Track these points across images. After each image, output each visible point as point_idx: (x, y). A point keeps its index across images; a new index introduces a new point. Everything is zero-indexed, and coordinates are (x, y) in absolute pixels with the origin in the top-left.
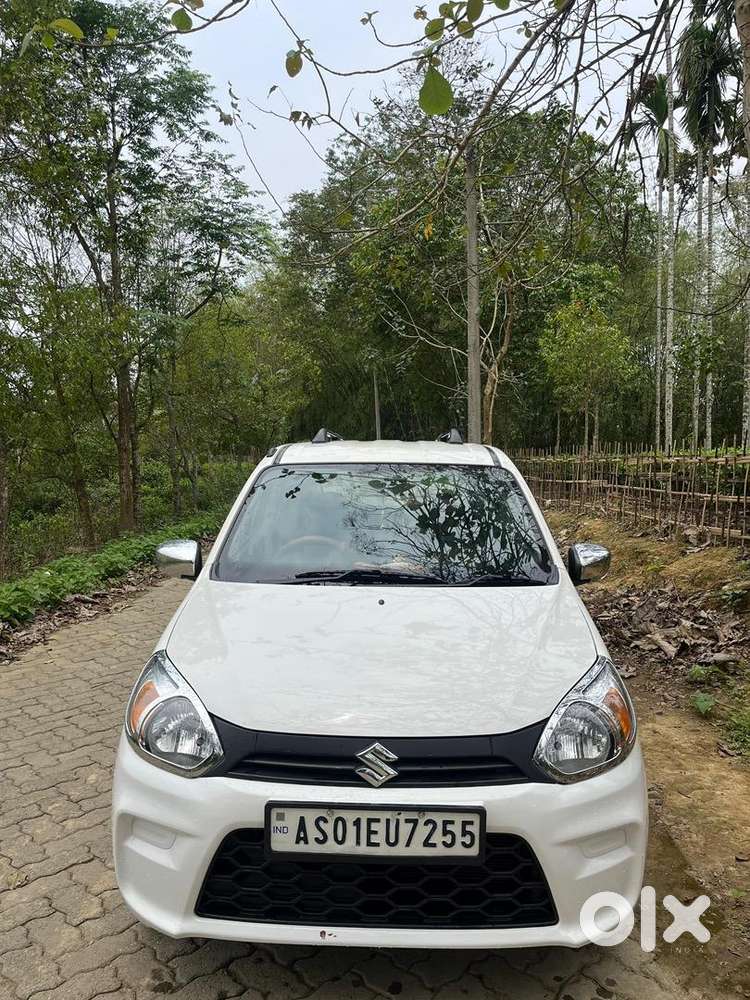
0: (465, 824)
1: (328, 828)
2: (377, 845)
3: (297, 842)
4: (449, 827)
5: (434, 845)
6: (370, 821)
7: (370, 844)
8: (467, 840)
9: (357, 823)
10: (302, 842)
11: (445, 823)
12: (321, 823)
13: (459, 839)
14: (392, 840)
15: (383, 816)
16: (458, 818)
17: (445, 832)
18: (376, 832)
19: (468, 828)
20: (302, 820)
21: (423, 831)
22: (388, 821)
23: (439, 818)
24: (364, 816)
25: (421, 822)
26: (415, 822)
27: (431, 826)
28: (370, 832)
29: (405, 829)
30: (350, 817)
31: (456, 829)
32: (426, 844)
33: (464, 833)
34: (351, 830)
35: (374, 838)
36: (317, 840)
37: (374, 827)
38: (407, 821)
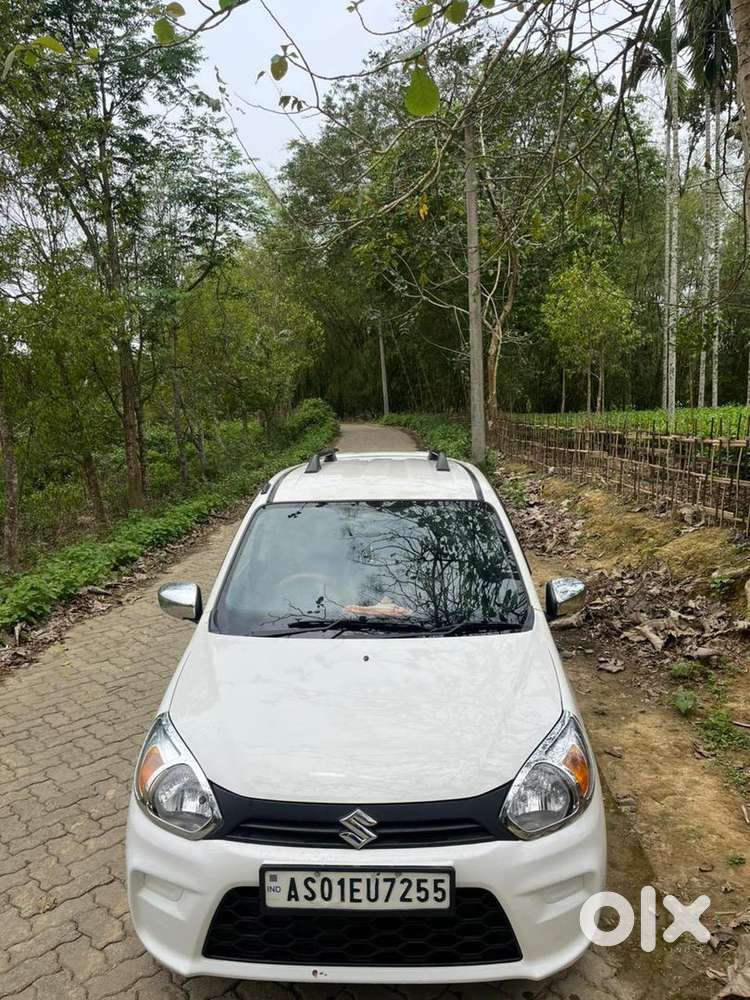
0: (436, 882)
1: (316, 887)
2: (360, 901)
3: (289, 899)
4: (423, 885)
5: (410, 900)
6: (352, 881)
7: (353, 900)
8: (439, 895)
9: (341, 883)
10: (293, 899)
11: (419, 881)
12: (310, 883)
13: (432, 894)
14: (373, 897)
15: (364, 876)
16: (431, 878)
17: (419, 889)
18: (358, 891)
19: (440, 885)
20: (293, 880)
21: (399, 889)
22: (368, 880)
23: (414, 877)
24: (348, 876)
25: (398, 880)
26: (393, 881)
27: (406, 884)
28: (353, 890)
29: (384, 887)
30: (335, 877)
31: (429, 886)
32: (403, 899)
33: (436, 889)
34: (336, 889)
35: (356, 896)
36: (306, 897)
37: (356, 885)
38: (385, 880)
